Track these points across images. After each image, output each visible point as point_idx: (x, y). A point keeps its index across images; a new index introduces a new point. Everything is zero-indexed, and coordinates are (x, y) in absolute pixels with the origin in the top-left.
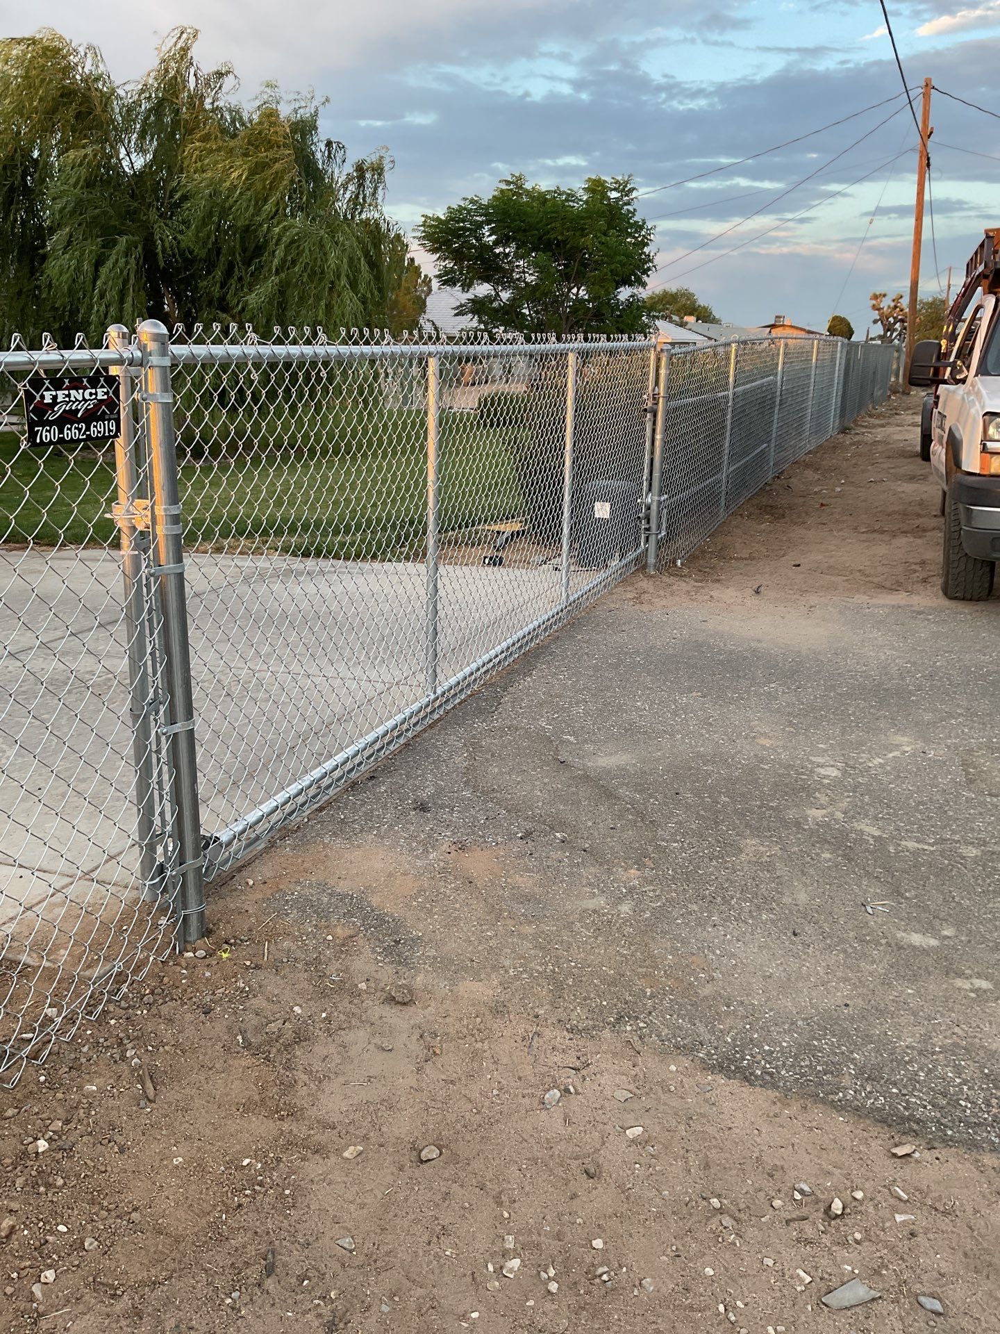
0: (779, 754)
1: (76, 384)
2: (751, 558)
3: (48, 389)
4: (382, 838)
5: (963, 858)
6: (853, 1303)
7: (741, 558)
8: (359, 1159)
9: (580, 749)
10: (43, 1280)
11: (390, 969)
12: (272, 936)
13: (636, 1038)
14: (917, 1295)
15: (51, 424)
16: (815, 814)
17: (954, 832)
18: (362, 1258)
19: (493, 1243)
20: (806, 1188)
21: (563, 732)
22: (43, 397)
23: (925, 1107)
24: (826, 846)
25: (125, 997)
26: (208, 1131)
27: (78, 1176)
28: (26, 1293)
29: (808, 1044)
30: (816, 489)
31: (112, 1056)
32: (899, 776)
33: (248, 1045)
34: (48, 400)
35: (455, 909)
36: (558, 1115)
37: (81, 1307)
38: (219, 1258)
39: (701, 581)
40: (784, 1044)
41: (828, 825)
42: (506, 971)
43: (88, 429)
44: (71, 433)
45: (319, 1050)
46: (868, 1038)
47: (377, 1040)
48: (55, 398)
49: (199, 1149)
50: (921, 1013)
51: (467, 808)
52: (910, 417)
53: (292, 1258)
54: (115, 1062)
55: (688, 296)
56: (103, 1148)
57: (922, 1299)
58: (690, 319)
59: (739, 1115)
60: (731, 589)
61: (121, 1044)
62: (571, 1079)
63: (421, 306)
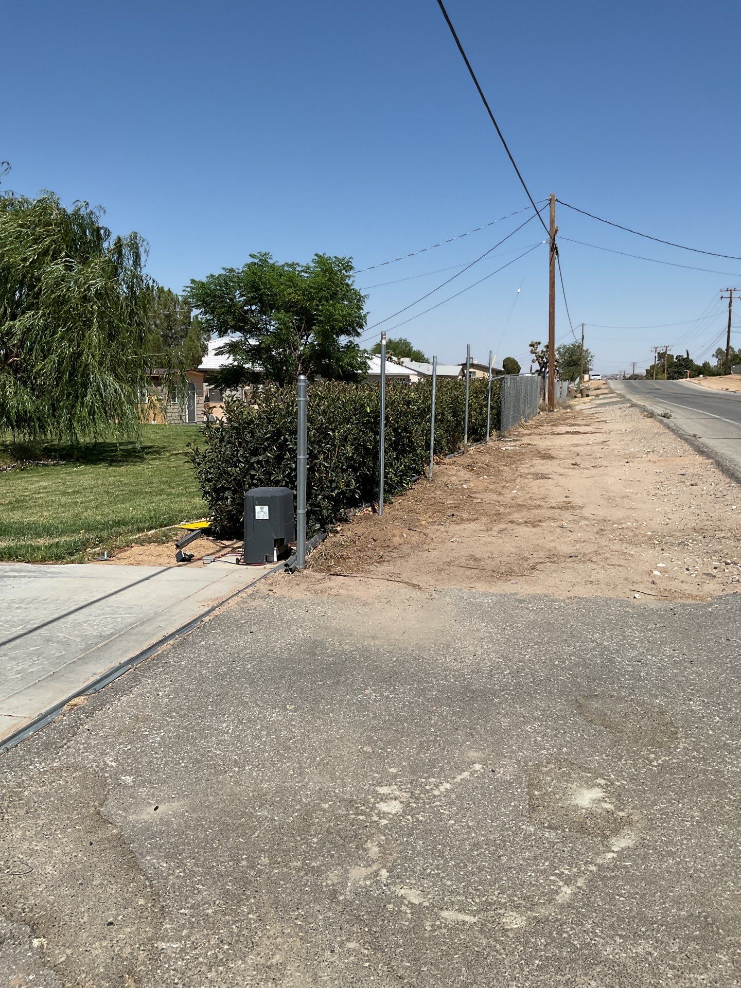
9: (131, 795)
21: (125, 771)
41: (367, 891)
52: (549, 428)
55: (408, 344)
58: (406, 361)
63: (205, 350)
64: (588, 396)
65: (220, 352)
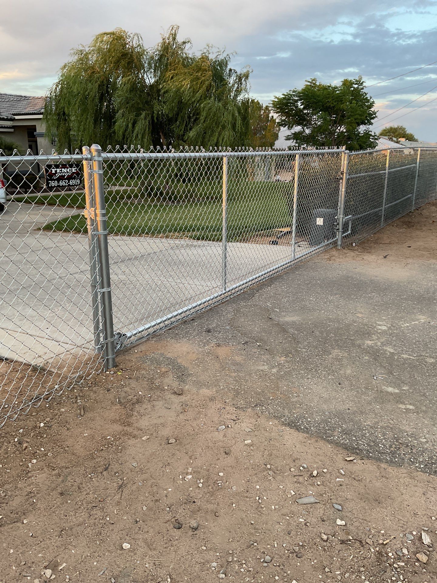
0: (364, 320)
1: (64, 166)
2: (390, 243)
3: (53, 168)
4: (189, 340)
5: (426, 362)
6: (307, 502)
7: (385, 243)
8: (147, 441)
9: (280, 314)
10: (32, 462)
11: (177, 383)
12: (138, 369)
13: (260, 412)
14: (333, 503)
15: (55, 180)
16: (370, 343)
17: (427, 353)
18: (138, 470)
19: (184, 470)
20: (305, 466)
21: (275, 308)
22: (51, 171)
23: (364, 445)
24: (368, 354)
25: (82, 384)
26: (99, 427)
27: (51, 435)
28: (26, 465)
29: (326, 420)
30: (434, 215)
31: (72, 401)
32: (413, 331)
33: (120, 402)
34: (53, 172)
35: (208, 366)
36: (222, 434)
37: (43, 472)
38: (91, 464)
39: (361, 252)
40: (317, 419)
41: (372, 347)
42: (220, 387)
43: (69, 182)
44: (62, 183)
45: (145, 406)
46: (352, 420)
47: (166, 405)
48: (56, 171)
49: (94, 432)
50: (379, 415)
51: (226, 332)
53: (115, 467)
54: (73, 403)
55: (403, 129)
56: (62, 428)
57: (335, 505)
58: (402, 140)
59: (290, 441)
60: (374, 256)
61: (76, 398)
62: (231, 423)
63: (276, 137)
65: (288, 138)
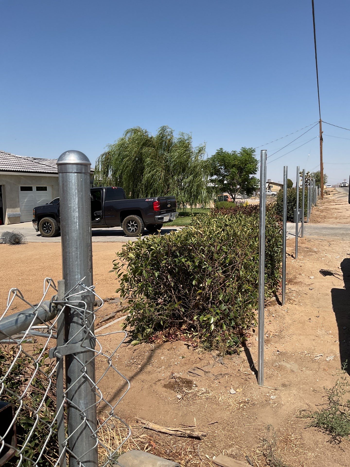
64: (329, 194)
